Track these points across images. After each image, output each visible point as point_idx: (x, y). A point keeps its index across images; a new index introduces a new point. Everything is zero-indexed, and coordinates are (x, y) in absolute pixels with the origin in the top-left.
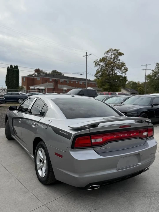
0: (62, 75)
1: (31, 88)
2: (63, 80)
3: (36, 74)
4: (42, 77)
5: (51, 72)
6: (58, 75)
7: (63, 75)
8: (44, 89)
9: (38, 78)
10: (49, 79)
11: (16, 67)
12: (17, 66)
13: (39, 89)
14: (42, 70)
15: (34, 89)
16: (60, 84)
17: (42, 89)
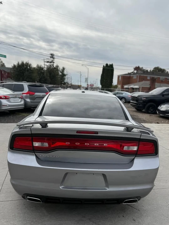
0: (166, 72)
1: (126, 87)
2: (164, 77)
3: (135, 72)
4: (139, 75)
5: (152, 69)
6: (160, 72)
7: (168, 72)
8: (138, 89)
9: (134, 77)
10: (147, 77)
11: (112, 66)
12: (112, 64)
13: (133, 89)
14: (142, 68)
15: (128, 88)
16: (158, 83)
17: (136, 89)
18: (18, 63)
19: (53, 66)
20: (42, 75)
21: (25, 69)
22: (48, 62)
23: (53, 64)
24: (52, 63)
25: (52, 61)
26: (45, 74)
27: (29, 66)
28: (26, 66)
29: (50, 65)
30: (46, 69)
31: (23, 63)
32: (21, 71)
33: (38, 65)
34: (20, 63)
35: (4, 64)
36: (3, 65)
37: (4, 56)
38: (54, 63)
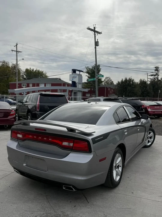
18: (122, 79)
19: (158, 79)
20: (144, 89)
21: (128, 84)
22: (152, 75)
23: (158, 77)
24: (156, 76)
25: (157, 73)
26: (148, 87)
27: (132, 82)
28: (129, 81)
29: (154, 78)
30: (149, 82)
31: (126, 79)
32: (124, 87)
33: (141, 79)
34: (124, 80)
35: (112, 81)
36: (112, 83)
37: (102, 76)
38: (158, 75)
